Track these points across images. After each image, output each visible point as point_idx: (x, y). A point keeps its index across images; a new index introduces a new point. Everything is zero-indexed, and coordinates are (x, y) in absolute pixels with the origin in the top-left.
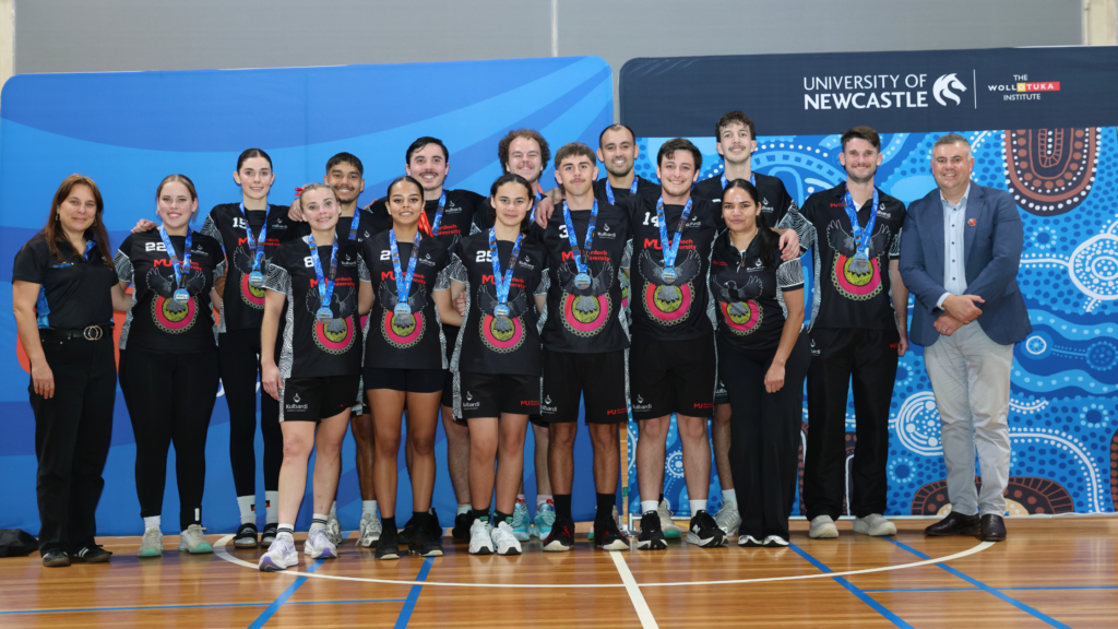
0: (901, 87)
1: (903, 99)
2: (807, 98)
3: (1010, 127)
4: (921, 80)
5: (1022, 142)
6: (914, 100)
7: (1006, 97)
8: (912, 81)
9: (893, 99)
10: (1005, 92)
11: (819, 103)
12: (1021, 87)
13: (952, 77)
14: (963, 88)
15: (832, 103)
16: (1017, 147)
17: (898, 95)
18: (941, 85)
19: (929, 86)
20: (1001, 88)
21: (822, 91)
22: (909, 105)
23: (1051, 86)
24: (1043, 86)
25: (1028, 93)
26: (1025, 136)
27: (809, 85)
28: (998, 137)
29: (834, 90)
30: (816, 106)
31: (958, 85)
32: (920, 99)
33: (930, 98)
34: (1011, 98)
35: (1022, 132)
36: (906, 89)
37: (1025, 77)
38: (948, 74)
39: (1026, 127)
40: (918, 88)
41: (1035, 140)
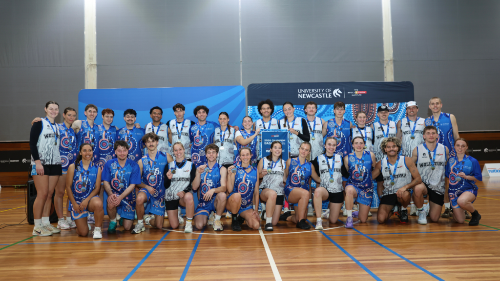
0: (325, 92)
1: (325, 95)
2: (299, 95)
3: (354, 103)
4: (330, 90)
5: (357, 107)
6: (328, 96)
7: (352, 95)
8: (327, 90)
9: (322, 95)
10: (352, 94)
11: (303, 96)
12: (356, 92)
13: (338, 89)
14: (341, 93)
15: (306, 96)
16: (356, 109)
17: (324, 94)
18: (335, 92)
19: (332, 92)
20: (351, 92)
21: (303, 93)
22: (327, 97)
23: (364, 92)
24: (362, 92)
25: (358, 94)
26: (358, 106)
27: (300, 91)
28: (350, 106)
29: (306, 93)
30: (302, 97)
31: (340, 92)
32: (330, 95)
33: (332, 95)
34: (354, 95)
35: (357, 105)
36: (326, 93)
37: (357, 90)
38: (337, 88)
39: (358, 103)
40: (329, 93)
41: (360, 107)
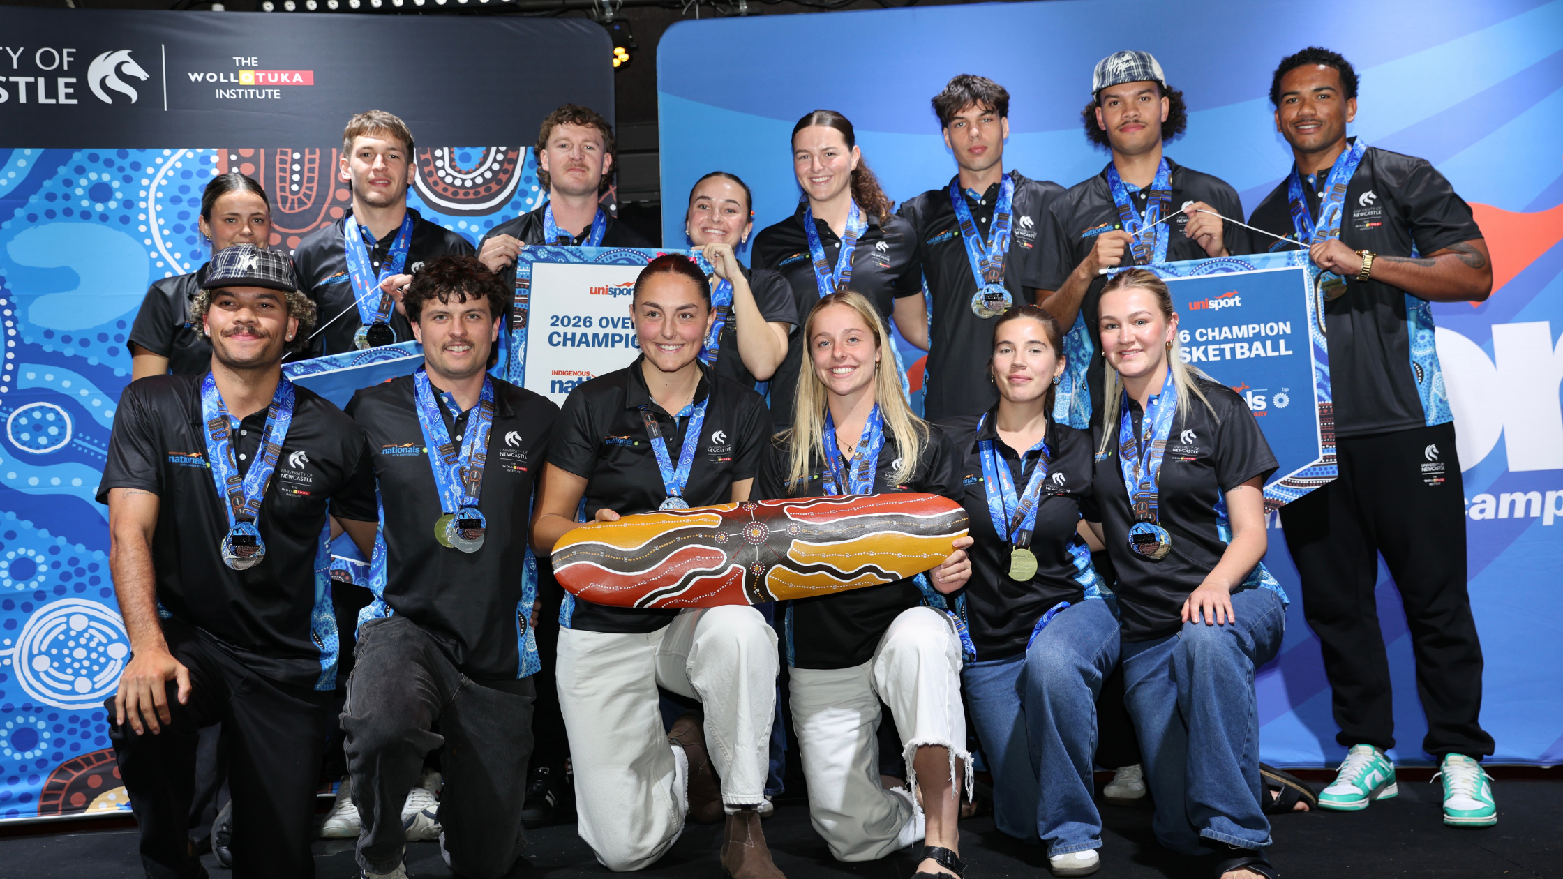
0: (27, 67)
1: (32, 89)
3: (227, 143)
4: (64, 58)
6: (52, 91)
7: (219, 94)
8: (47, 59)
9: (12, 88)
10: (218, 85)
12: (247, 78)
13: (122, 55)
14: (143, 75)
17: (22, 81)
18: (102, 68)
19: (79, 69)
20: (212, 77)
22: (42, 99)
23: (298, 78)
24: (284, 77)
25: (259, 87)
26: (254, 160)
28: (205, 159)
31: (134, 69)
32: (62, 90)
33: (81, 89)
34: (230, 94)
35: (247, 152)
36: (37, 73)
37: (253, 61)
38: (115, 49)
39: (257, 148)
40: (60, 72)
41: (270, 166)
